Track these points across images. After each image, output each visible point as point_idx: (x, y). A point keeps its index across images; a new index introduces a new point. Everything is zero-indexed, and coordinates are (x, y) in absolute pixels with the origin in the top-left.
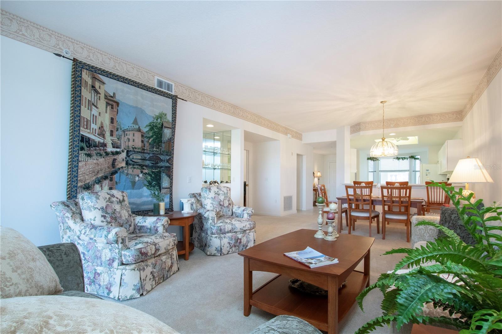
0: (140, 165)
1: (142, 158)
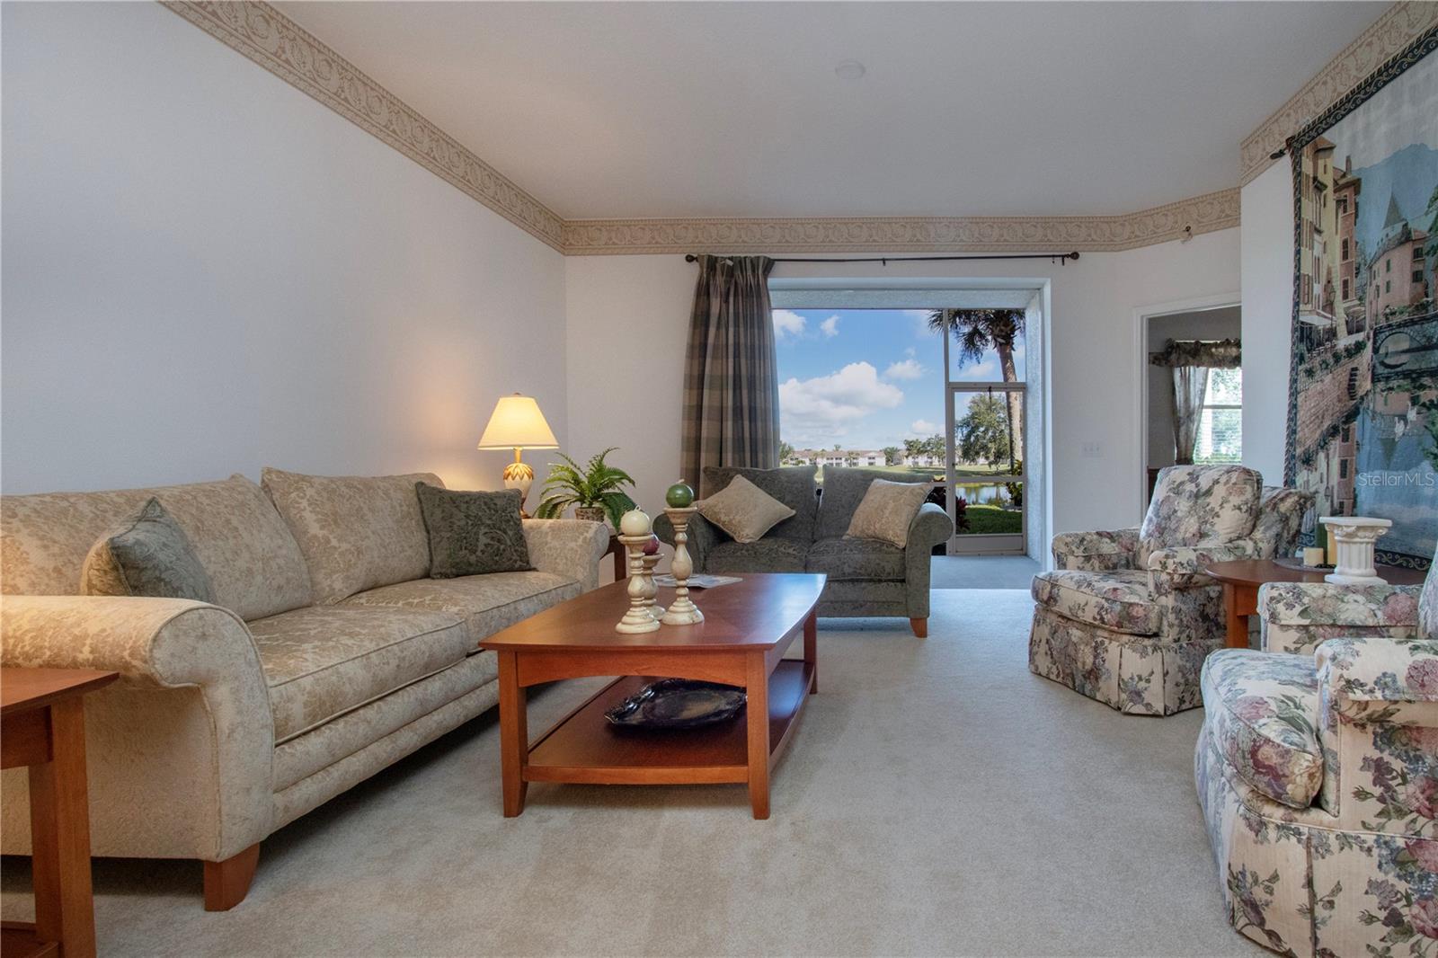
0: (1406, 375)
1: (1415, 345)
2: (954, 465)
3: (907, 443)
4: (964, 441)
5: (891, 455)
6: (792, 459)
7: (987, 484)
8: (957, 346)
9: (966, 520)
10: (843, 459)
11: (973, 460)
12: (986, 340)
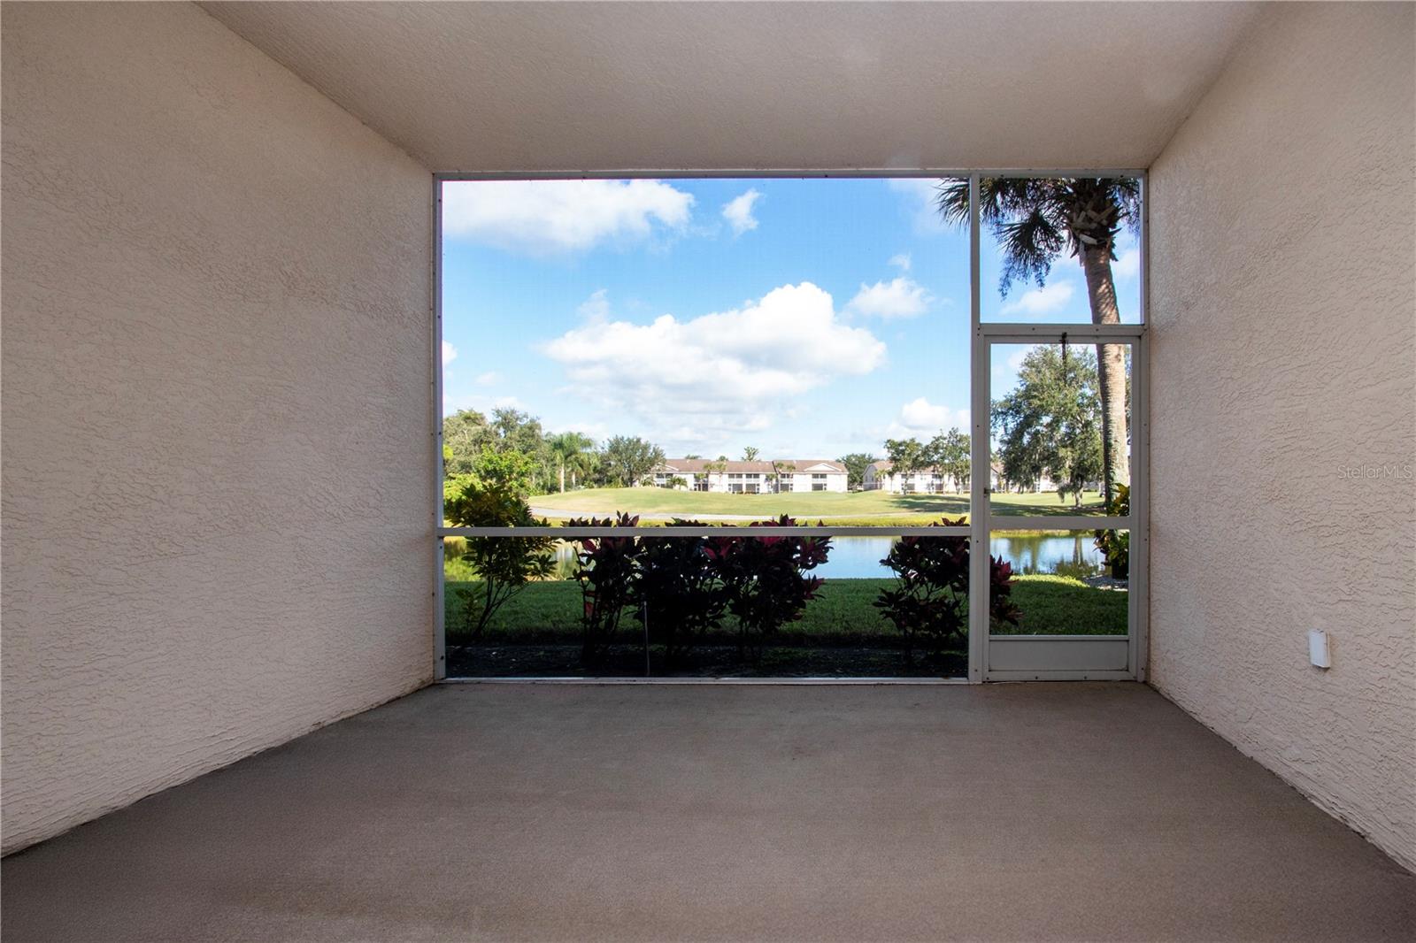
2: (987, 492)
3: (892, 445)
4: (1008, 443)
5: (859, 472)
6: (659, 476)
7: (1056, 532)
8: (996, 250)
9: (1010, 607)
10: (763, 477)
11: (1028, 483)
12: (1058, 239)
